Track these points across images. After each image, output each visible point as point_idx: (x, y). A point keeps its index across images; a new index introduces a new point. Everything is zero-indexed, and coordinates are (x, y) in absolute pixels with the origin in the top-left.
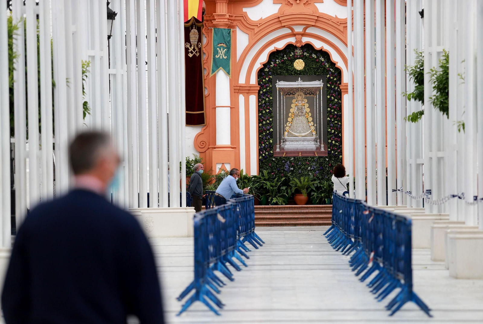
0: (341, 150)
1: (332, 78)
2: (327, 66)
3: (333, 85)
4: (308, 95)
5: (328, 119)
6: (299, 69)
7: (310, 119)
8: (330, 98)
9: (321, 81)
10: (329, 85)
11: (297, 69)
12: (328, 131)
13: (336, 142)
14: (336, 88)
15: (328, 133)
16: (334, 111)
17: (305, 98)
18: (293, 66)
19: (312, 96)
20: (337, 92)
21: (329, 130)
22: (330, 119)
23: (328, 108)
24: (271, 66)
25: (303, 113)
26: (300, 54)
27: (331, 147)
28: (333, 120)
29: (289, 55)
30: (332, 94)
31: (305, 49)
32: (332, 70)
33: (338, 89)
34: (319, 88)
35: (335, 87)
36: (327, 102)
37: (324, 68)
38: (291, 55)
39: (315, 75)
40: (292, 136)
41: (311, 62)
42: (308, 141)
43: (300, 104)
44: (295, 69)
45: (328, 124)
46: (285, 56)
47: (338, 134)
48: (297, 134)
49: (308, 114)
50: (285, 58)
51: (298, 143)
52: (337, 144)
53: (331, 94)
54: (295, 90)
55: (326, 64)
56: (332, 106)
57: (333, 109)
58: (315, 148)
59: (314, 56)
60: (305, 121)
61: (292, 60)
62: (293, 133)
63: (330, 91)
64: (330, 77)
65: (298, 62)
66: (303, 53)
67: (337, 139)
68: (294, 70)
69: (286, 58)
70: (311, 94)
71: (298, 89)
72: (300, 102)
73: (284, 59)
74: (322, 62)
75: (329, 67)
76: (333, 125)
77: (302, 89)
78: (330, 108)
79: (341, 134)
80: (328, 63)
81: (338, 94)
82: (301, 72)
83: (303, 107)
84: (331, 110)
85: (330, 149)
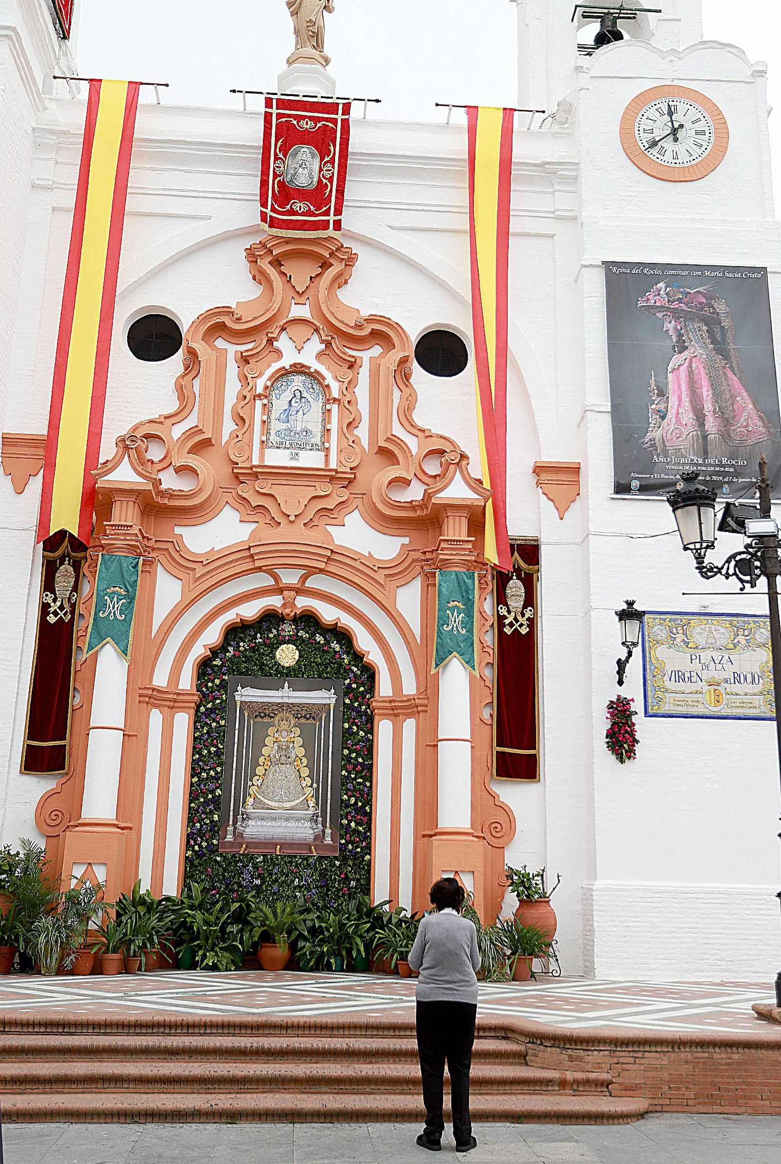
0: (370, 843)
1: (354, 686)
2: (346, 661)
3: (356, 701)
4: (303, 720)
5: (344, 772)
6: (287, 665)
7: (305, 772)
8: (350, 728)
9: (333, 691)
10: (347, 701)
11: (282, 664)
12: (342, 800)
13: (357, 824)
14: (364, 707)
15: (341, 804)
16: (356, 757)
17: (295, 726)
18: (274, 657)
19: (311, 721)
20: (365, 715)
21: (345, 797)
22: (346, 774)
23: (343, 748)
24: (227, 654)
25: (289, 757)
26: (291, 633)
27: (346, 835)
28: (353, 776)
29: (268, 635)
30: (354, 719)
31: (301, 623)
32: (355, 669)
33: (366, 709)
34: (327, 707)
35: (360, 705)
36: (343, 736)
37: (340, 665)
38: (271, 635)
39: (320, 678)
40: (263, 809)
41: (312, 651)
42: (298, 820)
43: (284, 738)
44: (277, 663)
45: (343, 785)
46: (259, 635)
47: (363, 806)
48: (272, 804)
49: (301, 760)
50: (257, 641)
51: (274, 823)
52: (361, 828)
53: (351, 721)
54: (276, 708)
55: (345, 656)
56: (352, 746)
57: (355, 751)
58: (312, 837)
59: (319, 638)
60: (293, 776)
61: (273, 644)
62: (266, 801)
63: (351, 713)
64: (350, 684)
65: (284, 649)
66: (298, 632)
67: (361, 819)
68: (275, 665)
69: (261, 640)
70: (309, 718)
71: (281, 706)
72: (284, 733)
73: (255, 643)
74: (336, 652)
75: (349, 662)
76: (354, 787)
77: (290, 706)
78: (348, 749)
79: (371, 808)
80: (348, 654)
81: (367, 721)
82: (290, 671)
83: (291, 745)
84: (350, 754)
85: (345, 840)
